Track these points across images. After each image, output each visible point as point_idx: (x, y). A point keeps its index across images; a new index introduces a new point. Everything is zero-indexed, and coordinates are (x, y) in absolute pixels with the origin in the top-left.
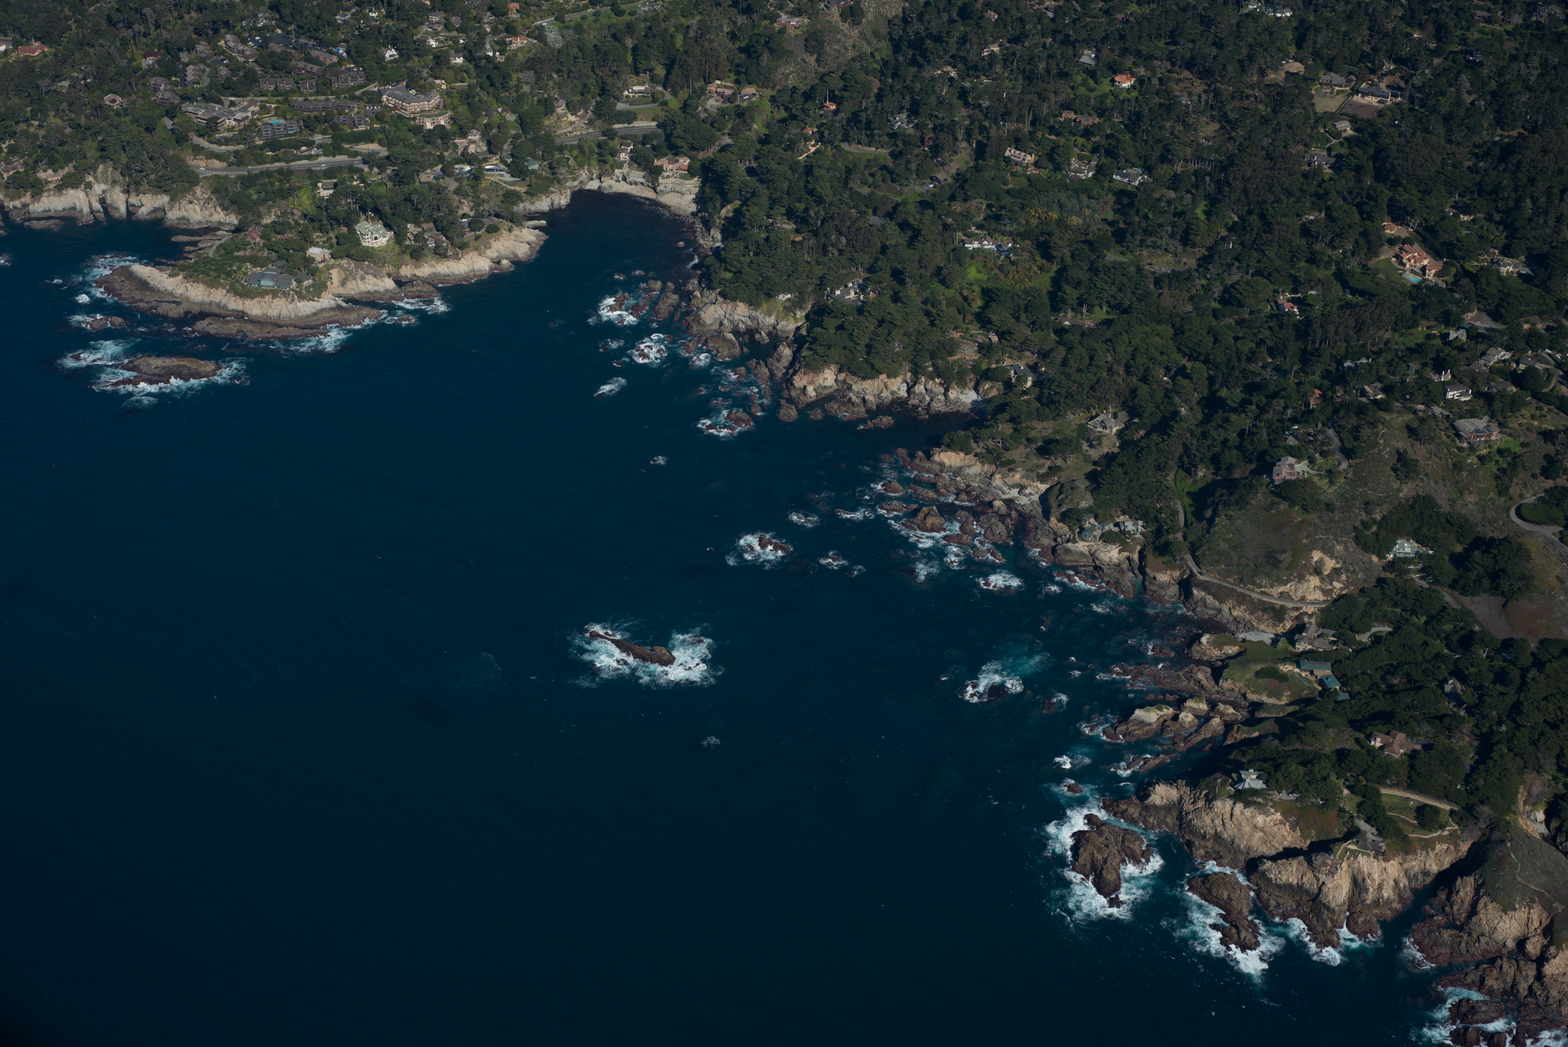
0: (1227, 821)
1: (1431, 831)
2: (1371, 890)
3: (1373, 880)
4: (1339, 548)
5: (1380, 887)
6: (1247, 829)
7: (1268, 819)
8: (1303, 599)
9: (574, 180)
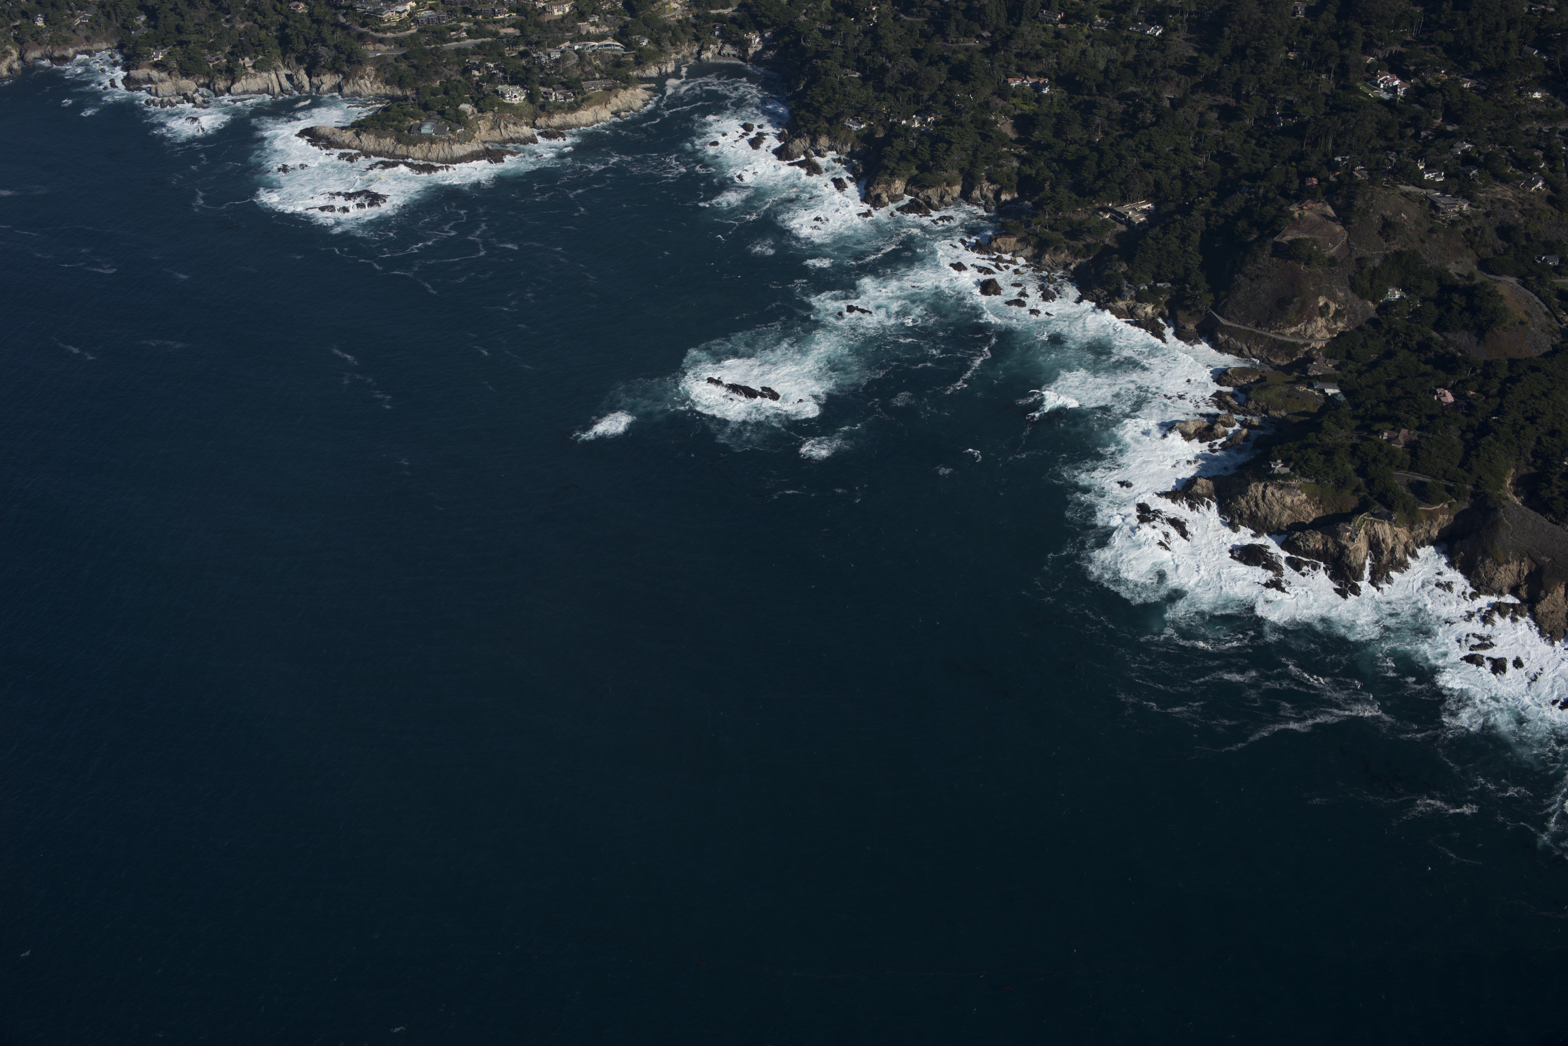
0: (1260, 502)
1: (1433, 504)
2: (1386, 552)
3: (1387, 544)
4: (1341, 294)
5: (1393, 551)
6: (1277, 508)
7: (1295, 499)
8: (1312, 337)
9: (677, 53)
